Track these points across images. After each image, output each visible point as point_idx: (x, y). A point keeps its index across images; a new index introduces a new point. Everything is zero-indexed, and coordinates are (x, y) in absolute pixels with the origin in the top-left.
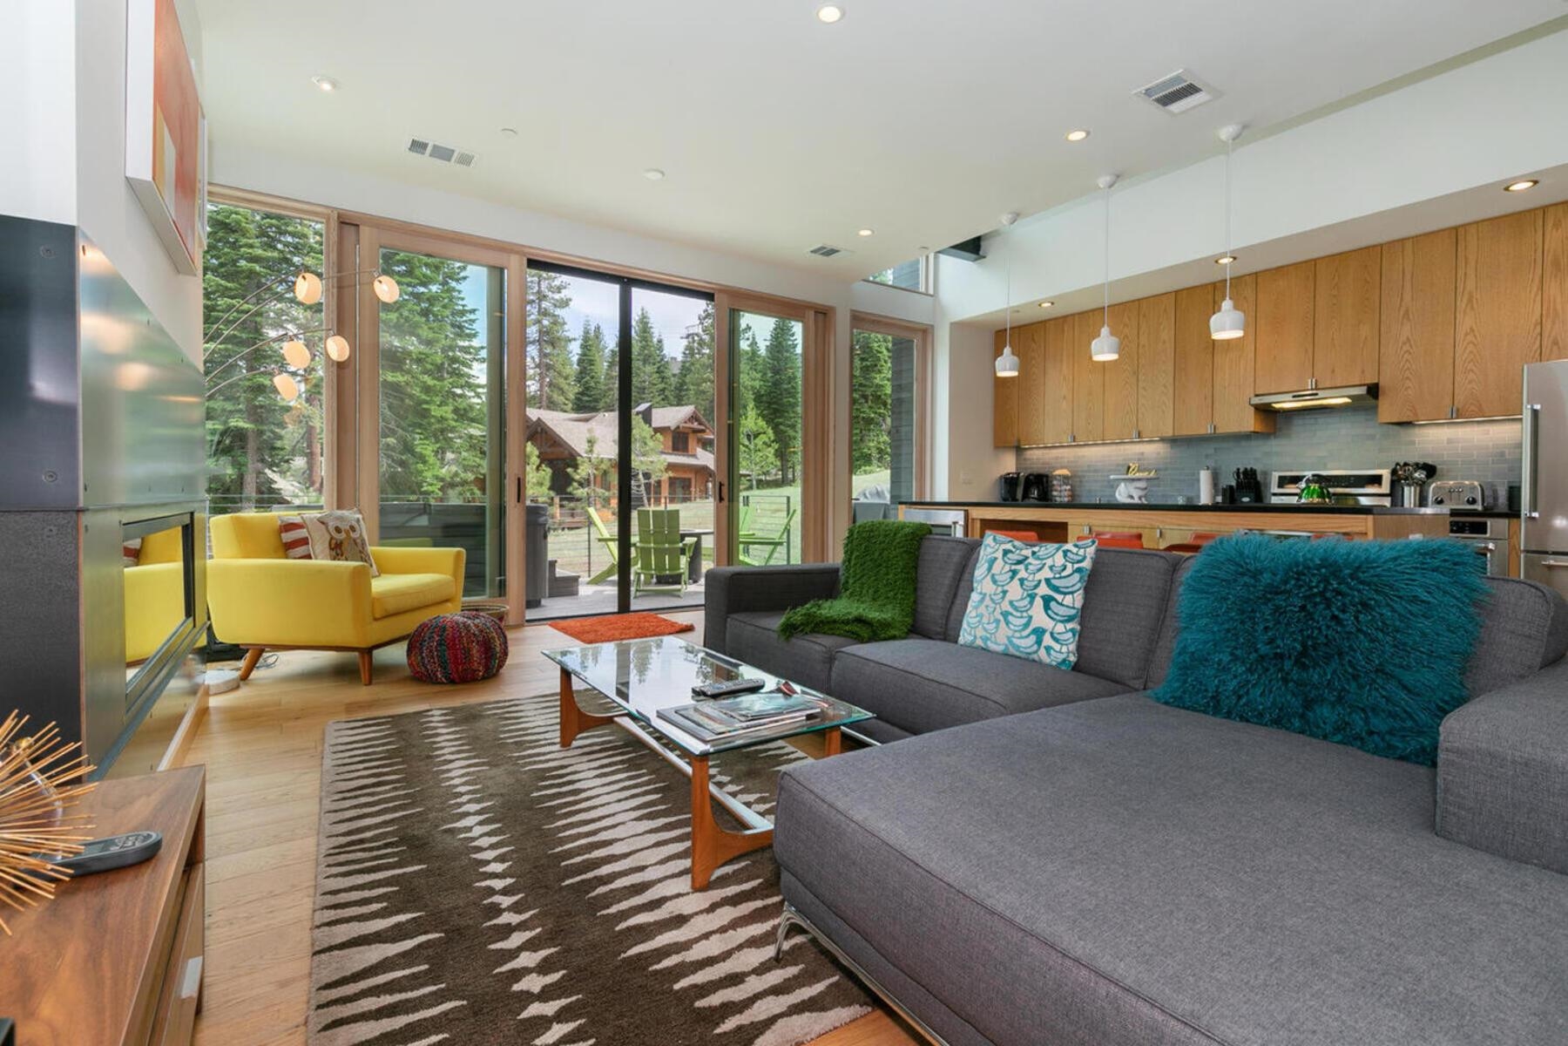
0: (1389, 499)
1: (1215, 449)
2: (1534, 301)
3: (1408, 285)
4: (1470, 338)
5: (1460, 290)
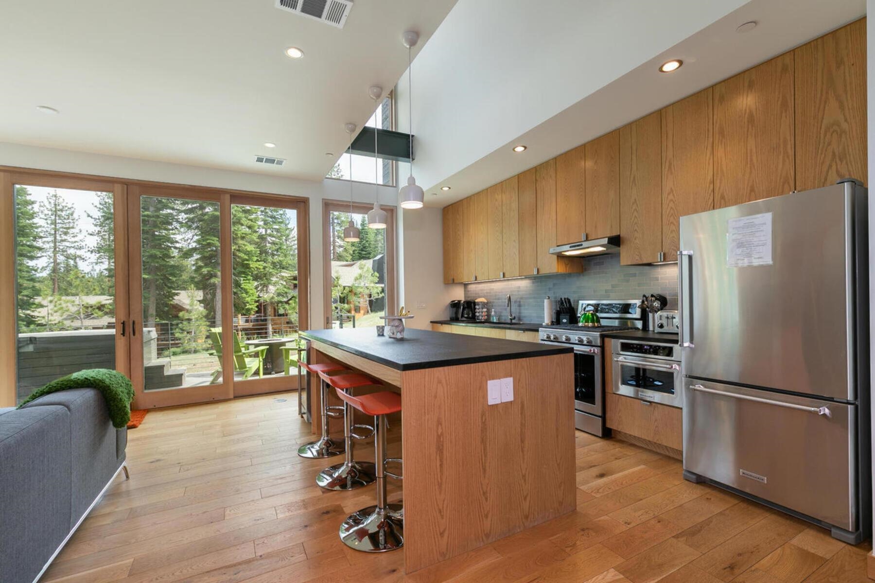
0: (641, 322)
1: (554, 285)
2: (709, 164)
3: (634, 158)
4: (671, 197)
5: (664, 160)
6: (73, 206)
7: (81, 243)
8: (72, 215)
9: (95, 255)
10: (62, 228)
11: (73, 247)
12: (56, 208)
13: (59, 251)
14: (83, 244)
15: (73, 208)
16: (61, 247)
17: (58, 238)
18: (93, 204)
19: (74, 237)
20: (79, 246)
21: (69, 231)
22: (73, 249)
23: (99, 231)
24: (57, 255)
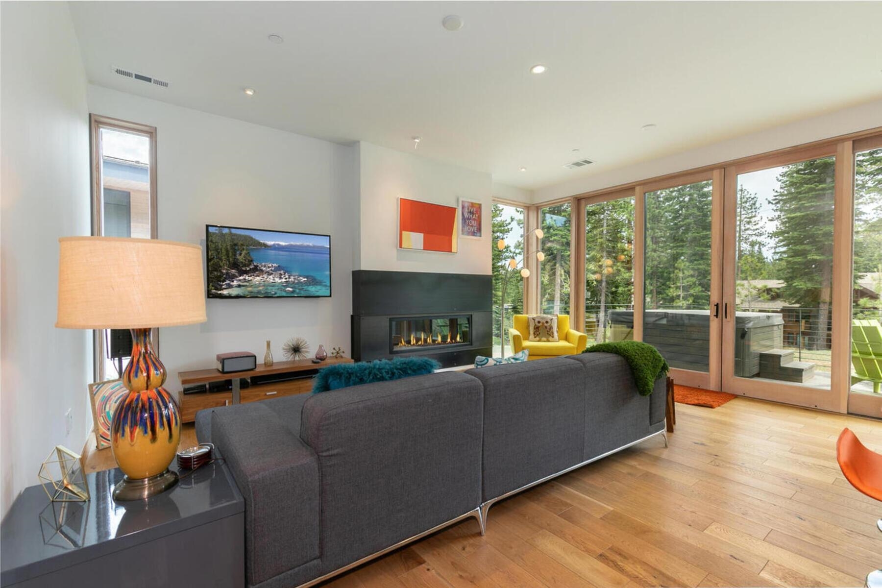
6: (756, 196)
7: (761, 229)
8: (754, 204)
9: (775, 240)
10: (746, 218)
11: (755, 235)
12: (741, 201)
13: (743, 240)
14: (763, 230)
15: (755, 197)
16: (745, 236)
17: (743, 228)
18: (774, 190)
19: (755, 225)
20: (760, 233)
21: (751, 220)
22: (754, 236)
23: (778, 216)
24: (742, 243)
